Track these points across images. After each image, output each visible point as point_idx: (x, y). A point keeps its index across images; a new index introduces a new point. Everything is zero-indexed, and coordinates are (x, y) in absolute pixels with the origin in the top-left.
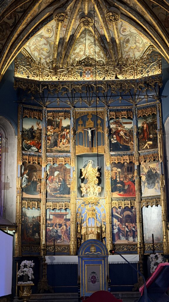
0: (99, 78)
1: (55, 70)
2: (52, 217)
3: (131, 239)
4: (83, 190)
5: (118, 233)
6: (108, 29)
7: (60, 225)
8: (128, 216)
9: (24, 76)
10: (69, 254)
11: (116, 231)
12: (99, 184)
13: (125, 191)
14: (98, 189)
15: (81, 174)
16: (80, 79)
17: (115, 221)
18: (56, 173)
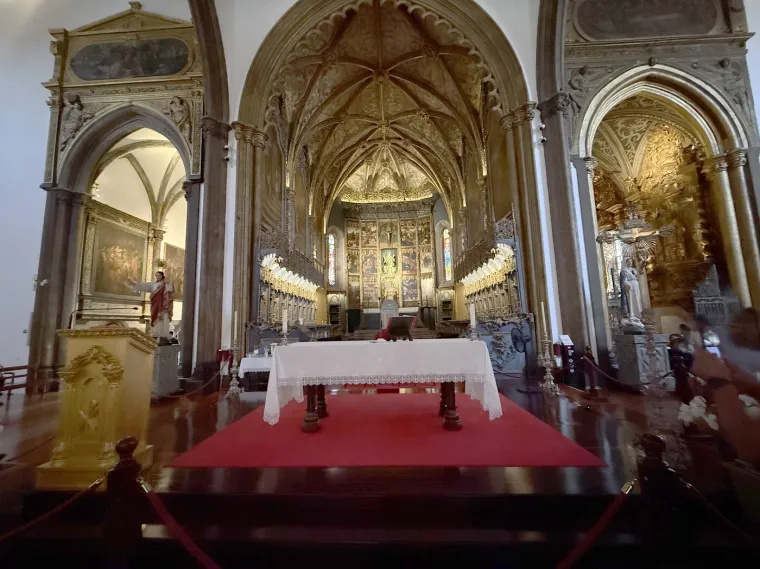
2: (366, 286)
3: (414, 299)
4: (385, 270)
5: (406, 295)
7: (372, 291)
8: (412, 285)
9: (347, 201)
10: (376, 308)
12: (395, 266)
13: (411, 270)
15: (384, 260)
18: (369, 260)
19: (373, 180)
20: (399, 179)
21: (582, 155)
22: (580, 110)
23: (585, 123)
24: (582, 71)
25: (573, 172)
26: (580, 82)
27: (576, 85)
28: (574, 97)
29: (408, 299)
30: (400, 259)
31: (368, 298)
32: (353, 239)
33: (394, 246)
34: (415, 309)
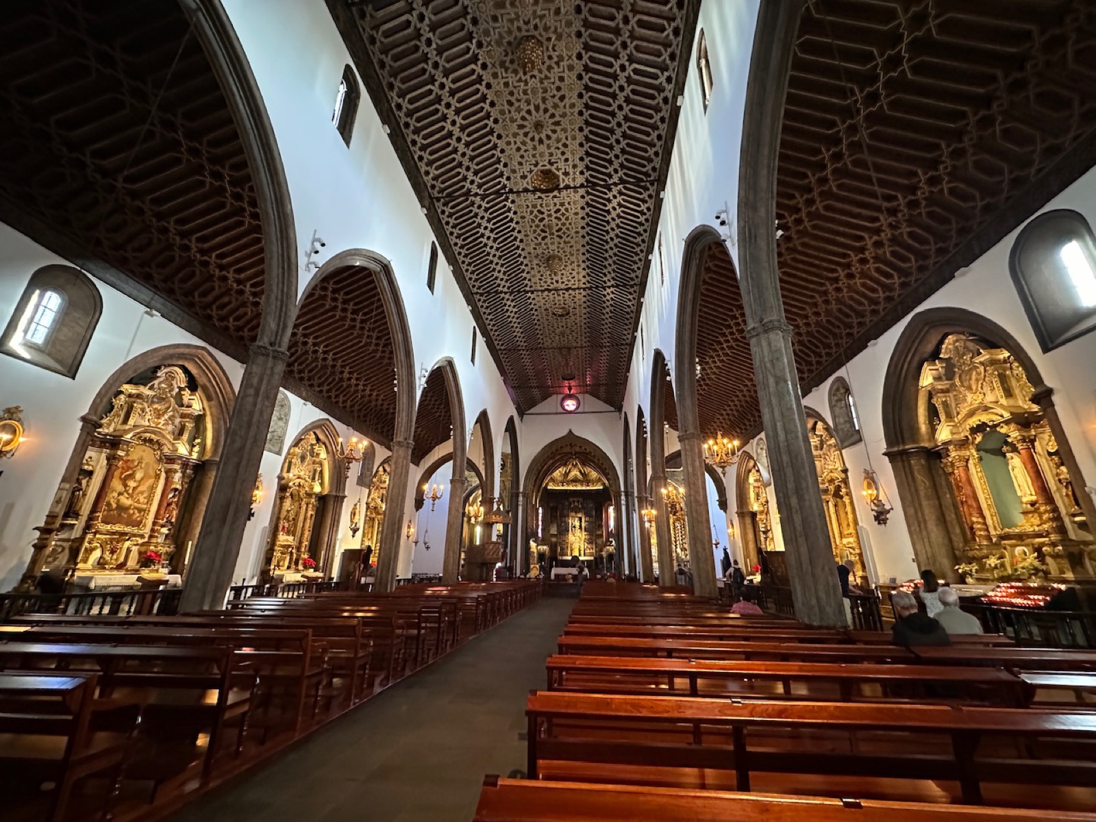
0: (580, 488)
1: (563, 484)
2: (561, 541)
3: (591, 551)
4: (573, 530)
5: (586, 548)
6: (583, 469)
7: (565, 545)
8: (590, 542)
9: (551, 488)
10: (567, 555)
12: (579, 529)
13: (590, 532)
14: (579, 531)
15: (573, 525)
16: (572, 488)
17: (586, 543)
18: (563, 524)
19: (566, 474)
20: (584, 474)
29: (588, 551)
30: (583, 525)
31: (562, 549)
32: (554, 509)
33: (579, 515)
34: (592, 558)
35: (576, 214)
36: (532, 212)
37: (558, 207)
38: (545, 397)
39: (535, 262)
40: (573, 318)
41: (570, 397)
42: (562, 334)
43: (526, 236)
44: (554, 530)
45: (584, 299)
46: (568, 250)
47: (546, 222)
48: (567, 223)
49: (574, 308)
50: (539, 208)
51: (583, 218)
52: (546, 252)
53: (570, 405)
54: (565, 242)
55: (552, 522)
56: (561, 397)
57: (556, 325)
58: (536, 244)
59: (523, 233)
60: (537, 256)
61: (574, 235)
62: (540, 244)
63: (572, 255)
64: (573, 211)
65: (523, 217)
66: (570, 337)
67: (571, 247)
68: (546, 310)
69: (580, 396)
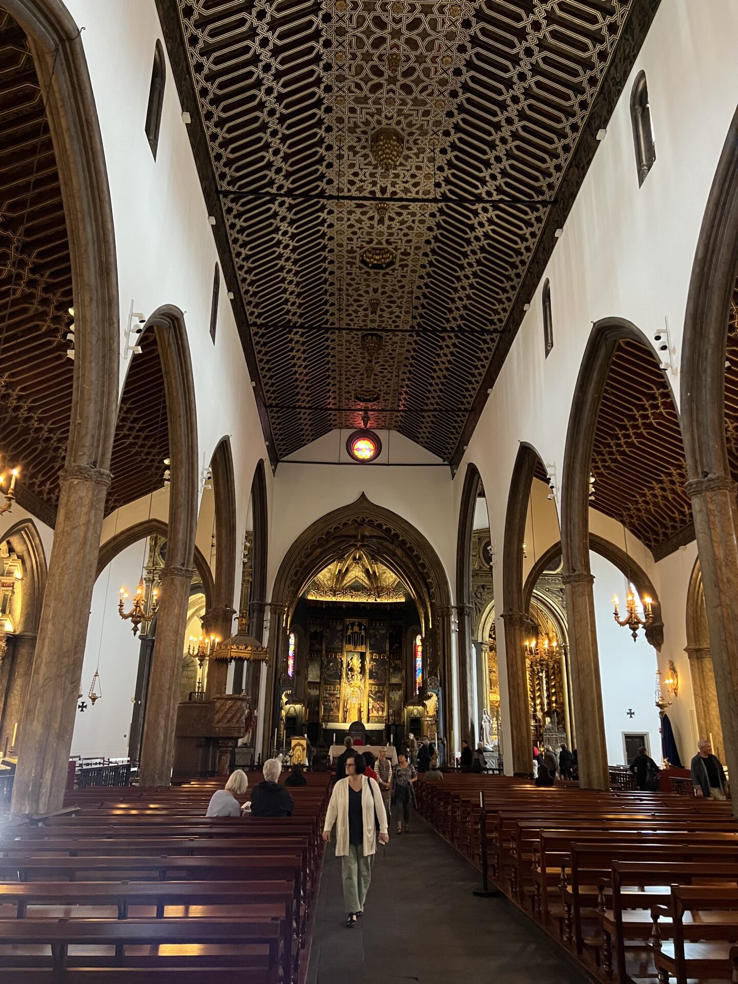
0: (364, 600)
1: (334, 592)
2: (327, 695)
3: (380, 713)
4: (350, 676)
5: (372, 709)
6: (371, 567)
7: (333, 702)
8: (379, 697)
9: (314, 598)
10: (338, 722)
11: (370, 707)
12: (360, 673)
13: (378, 680)
14: (360, 676)
15: (349, 665)
16: (351, 600)
17: (370, 699)
18: (331, 664)
20: (372, 577)
21: (480, 640)
22: (480, 612)
23: (483, 620)
24: (483, 587)
25: (474, 650)
26: (481, 593)
27: (479, 596)
28: (478, 604)
29: (374, 714)
30: (368, 665)
31: (328, 710)
32: (316, 638)
33: (361, 649)
34: (381, 726)
35: (451, 36)
36: (361, 20)
37: (417, 14)
38: (321, 430)
39: (349, 140)
40: (399, 273)
41: (364, 434)
42: (375, 306)
43: (341, 78)
44: (313, 674)
45: (430, 235)
46: (418, 120)
47: (384, 49)
48: (430, 55)
49: (406, 253)
50: (379, 11)
51: (462, 49)
52: (373, 121)
53: (364, 449)
54: (416, 101)
55: (311, 659)
56: (347, 433)
57: (363, 287)
58: (357, 100)
59: (334, 72)
60: (352, 130)
61: (436, 87)
62: (366, 98)
63: (424, 133)
64: (447, 28)
65: (341, 32)
66: (386, 315)
67: (426, 113)
68: (351, 251)
69: (382, 434)
